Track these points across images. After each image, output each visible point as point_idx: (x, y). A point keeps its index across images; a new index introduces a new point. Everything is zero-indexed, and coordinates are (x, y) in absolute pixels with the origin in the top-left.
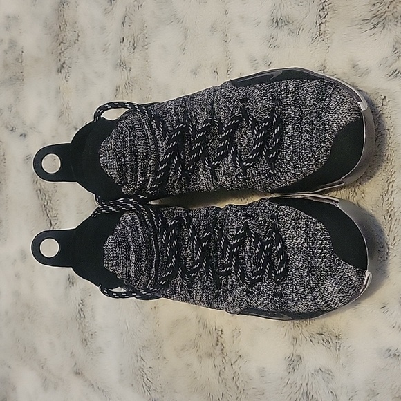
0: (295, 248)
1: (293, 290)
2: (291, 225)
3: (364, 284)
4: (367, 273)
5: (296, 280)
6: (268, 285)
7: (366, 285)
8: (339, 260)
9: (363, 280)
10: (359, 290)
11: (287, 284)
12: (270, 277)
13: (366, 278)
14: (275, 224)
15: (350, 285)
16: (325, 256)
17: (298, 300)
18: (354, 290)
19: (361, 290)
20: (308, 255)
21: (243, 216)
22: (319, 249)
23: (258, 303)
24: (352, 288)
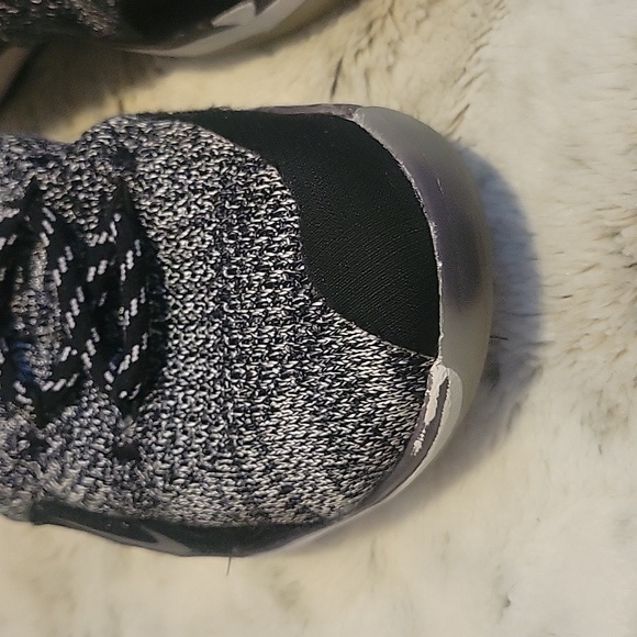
0: (187, 274)
1: (173, 439)
2: (174, 182)
3: (429, 417)
4: (438, 372)
5: (185, 401)
6: (94, 416)
7: (436, 422)
8: (324, 310)
9: (421, 398)
10: (407, 443)
11: (157, 414)
12: (100, 383)
13: (433, 393)
14: (121, 182)
15: (369, 417)
16: (274, 295)
17: (191, 477)
18: (385, 441)
19: (418, 444)
20: (223, 296)
21: (29, 160)
22: (257, 269)
23: (66, 482)
24: (376, 431)
